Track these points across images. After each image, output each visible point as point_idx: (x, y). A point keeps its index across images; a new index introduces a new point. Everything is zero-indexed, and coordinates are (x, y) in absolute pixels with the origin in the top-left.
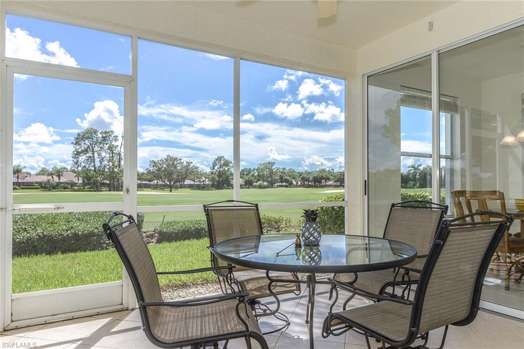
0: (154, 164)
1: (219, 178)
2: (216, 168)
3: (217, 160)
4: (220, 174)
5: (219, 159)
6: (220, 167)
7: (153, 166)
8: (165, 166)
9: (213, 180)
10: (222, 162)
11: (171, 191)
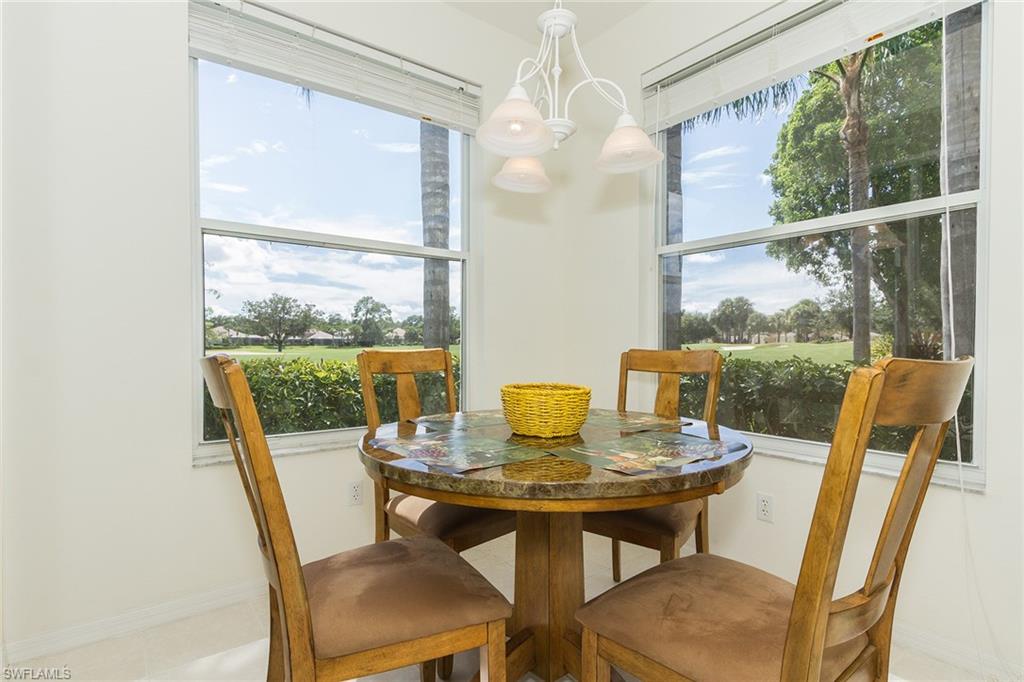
0: (251, 307)
1: (365, 330)
2: (360, 314)
3: (362, 301)
4: (367, 324)
5: (365, 300)
6: (368, 312)
7: (250, 311)
8: (269, 311)
9: (354, 332)
10: (370, 306)
11: (280, 351)
